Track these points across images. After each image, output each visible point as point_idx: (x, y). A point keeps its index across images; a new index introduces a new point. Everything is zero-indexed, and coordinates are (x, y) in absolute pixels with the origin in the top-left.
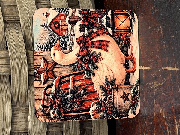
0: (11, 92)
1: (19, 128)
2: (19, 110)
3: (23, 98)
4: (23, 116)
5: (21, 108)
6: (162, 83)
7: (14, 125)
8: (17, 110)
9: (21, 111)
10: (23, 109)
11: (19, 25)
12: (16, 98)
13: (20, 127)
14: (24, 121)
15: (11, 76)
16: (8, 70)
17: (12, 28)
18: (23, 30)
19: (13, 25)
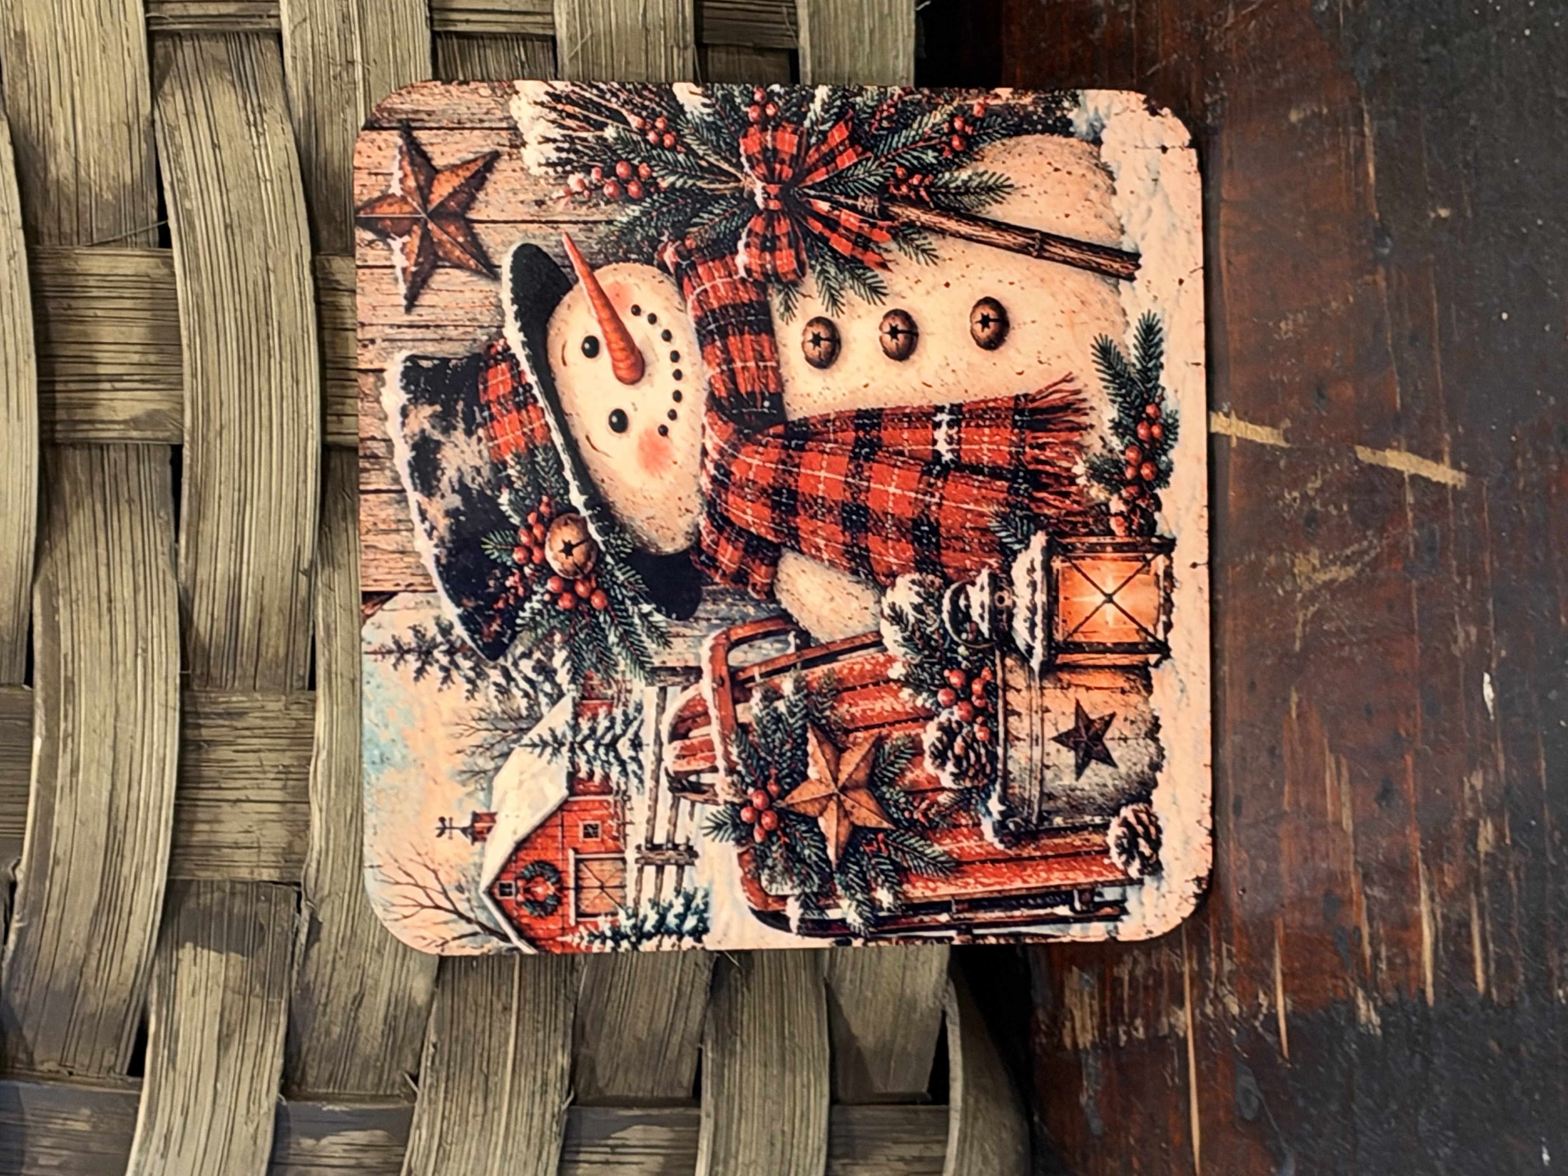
0: (182, 576)
1: (237, 846)
2: (241, 714)
3: (275, 624)
4: (269, 758)
5: (258, 696)
6: (1351, 571)
7: (193, 822)
8: (220, 715)
9: (259, 722)
10: (271, 706)
11: (271, 56)
12: (221, 626)
13: (241, 838)
14: (279, 795)
15: (186, 452)
16: (164, 406)
17: (212, 80)
18: (296, 90)
19: (219, 49)
